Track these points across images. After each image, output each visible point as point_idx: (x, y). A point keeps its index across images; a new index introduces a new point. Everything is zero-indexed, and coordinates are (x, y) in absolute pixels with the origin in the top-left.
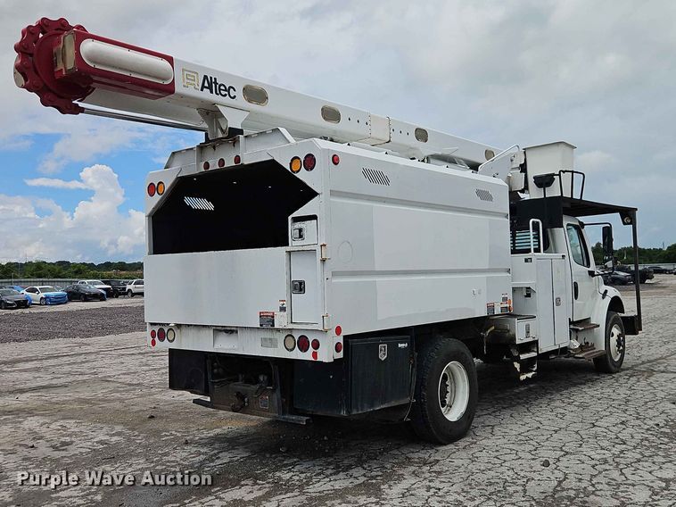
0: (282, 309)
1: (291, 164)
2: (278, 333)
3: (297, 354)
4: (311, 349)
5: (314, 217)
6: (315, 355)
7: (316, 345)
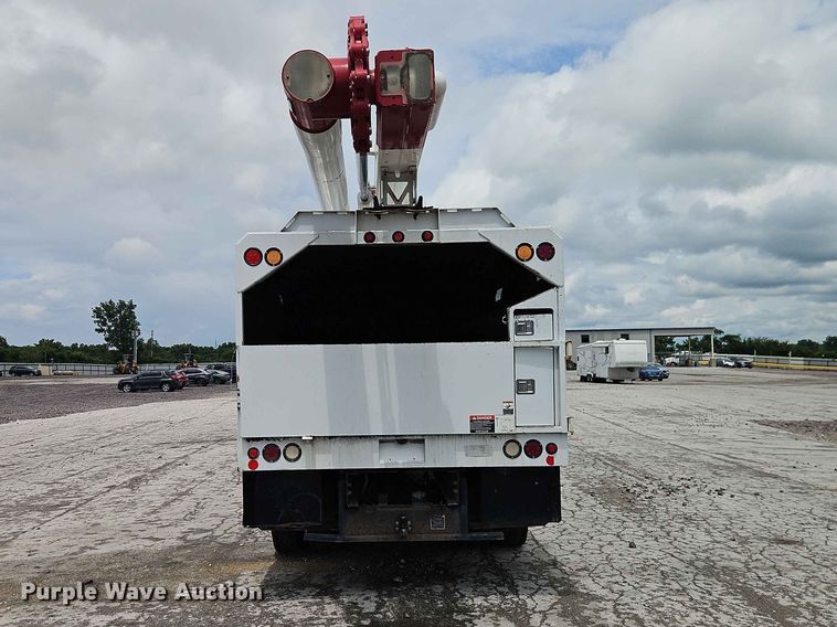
0: (508, 411)
1: (517, 251)
2: (493, 440)
3: (524, 461)
4: (545, 454)
5: (549, 311)
6: (550, 460)
7: (552, 449)
